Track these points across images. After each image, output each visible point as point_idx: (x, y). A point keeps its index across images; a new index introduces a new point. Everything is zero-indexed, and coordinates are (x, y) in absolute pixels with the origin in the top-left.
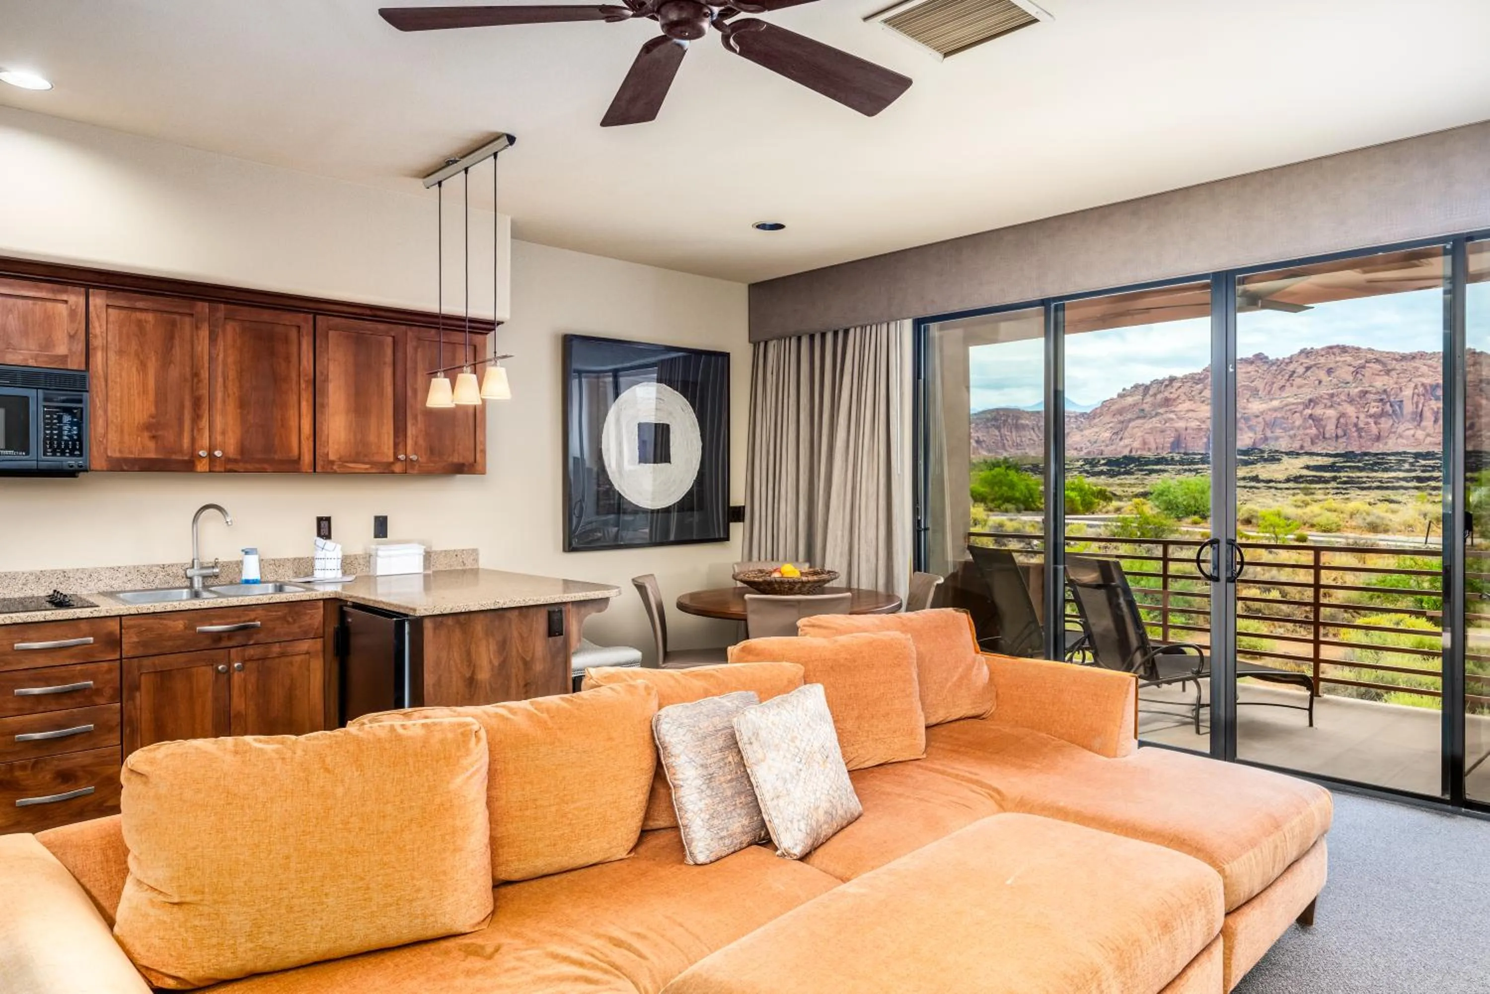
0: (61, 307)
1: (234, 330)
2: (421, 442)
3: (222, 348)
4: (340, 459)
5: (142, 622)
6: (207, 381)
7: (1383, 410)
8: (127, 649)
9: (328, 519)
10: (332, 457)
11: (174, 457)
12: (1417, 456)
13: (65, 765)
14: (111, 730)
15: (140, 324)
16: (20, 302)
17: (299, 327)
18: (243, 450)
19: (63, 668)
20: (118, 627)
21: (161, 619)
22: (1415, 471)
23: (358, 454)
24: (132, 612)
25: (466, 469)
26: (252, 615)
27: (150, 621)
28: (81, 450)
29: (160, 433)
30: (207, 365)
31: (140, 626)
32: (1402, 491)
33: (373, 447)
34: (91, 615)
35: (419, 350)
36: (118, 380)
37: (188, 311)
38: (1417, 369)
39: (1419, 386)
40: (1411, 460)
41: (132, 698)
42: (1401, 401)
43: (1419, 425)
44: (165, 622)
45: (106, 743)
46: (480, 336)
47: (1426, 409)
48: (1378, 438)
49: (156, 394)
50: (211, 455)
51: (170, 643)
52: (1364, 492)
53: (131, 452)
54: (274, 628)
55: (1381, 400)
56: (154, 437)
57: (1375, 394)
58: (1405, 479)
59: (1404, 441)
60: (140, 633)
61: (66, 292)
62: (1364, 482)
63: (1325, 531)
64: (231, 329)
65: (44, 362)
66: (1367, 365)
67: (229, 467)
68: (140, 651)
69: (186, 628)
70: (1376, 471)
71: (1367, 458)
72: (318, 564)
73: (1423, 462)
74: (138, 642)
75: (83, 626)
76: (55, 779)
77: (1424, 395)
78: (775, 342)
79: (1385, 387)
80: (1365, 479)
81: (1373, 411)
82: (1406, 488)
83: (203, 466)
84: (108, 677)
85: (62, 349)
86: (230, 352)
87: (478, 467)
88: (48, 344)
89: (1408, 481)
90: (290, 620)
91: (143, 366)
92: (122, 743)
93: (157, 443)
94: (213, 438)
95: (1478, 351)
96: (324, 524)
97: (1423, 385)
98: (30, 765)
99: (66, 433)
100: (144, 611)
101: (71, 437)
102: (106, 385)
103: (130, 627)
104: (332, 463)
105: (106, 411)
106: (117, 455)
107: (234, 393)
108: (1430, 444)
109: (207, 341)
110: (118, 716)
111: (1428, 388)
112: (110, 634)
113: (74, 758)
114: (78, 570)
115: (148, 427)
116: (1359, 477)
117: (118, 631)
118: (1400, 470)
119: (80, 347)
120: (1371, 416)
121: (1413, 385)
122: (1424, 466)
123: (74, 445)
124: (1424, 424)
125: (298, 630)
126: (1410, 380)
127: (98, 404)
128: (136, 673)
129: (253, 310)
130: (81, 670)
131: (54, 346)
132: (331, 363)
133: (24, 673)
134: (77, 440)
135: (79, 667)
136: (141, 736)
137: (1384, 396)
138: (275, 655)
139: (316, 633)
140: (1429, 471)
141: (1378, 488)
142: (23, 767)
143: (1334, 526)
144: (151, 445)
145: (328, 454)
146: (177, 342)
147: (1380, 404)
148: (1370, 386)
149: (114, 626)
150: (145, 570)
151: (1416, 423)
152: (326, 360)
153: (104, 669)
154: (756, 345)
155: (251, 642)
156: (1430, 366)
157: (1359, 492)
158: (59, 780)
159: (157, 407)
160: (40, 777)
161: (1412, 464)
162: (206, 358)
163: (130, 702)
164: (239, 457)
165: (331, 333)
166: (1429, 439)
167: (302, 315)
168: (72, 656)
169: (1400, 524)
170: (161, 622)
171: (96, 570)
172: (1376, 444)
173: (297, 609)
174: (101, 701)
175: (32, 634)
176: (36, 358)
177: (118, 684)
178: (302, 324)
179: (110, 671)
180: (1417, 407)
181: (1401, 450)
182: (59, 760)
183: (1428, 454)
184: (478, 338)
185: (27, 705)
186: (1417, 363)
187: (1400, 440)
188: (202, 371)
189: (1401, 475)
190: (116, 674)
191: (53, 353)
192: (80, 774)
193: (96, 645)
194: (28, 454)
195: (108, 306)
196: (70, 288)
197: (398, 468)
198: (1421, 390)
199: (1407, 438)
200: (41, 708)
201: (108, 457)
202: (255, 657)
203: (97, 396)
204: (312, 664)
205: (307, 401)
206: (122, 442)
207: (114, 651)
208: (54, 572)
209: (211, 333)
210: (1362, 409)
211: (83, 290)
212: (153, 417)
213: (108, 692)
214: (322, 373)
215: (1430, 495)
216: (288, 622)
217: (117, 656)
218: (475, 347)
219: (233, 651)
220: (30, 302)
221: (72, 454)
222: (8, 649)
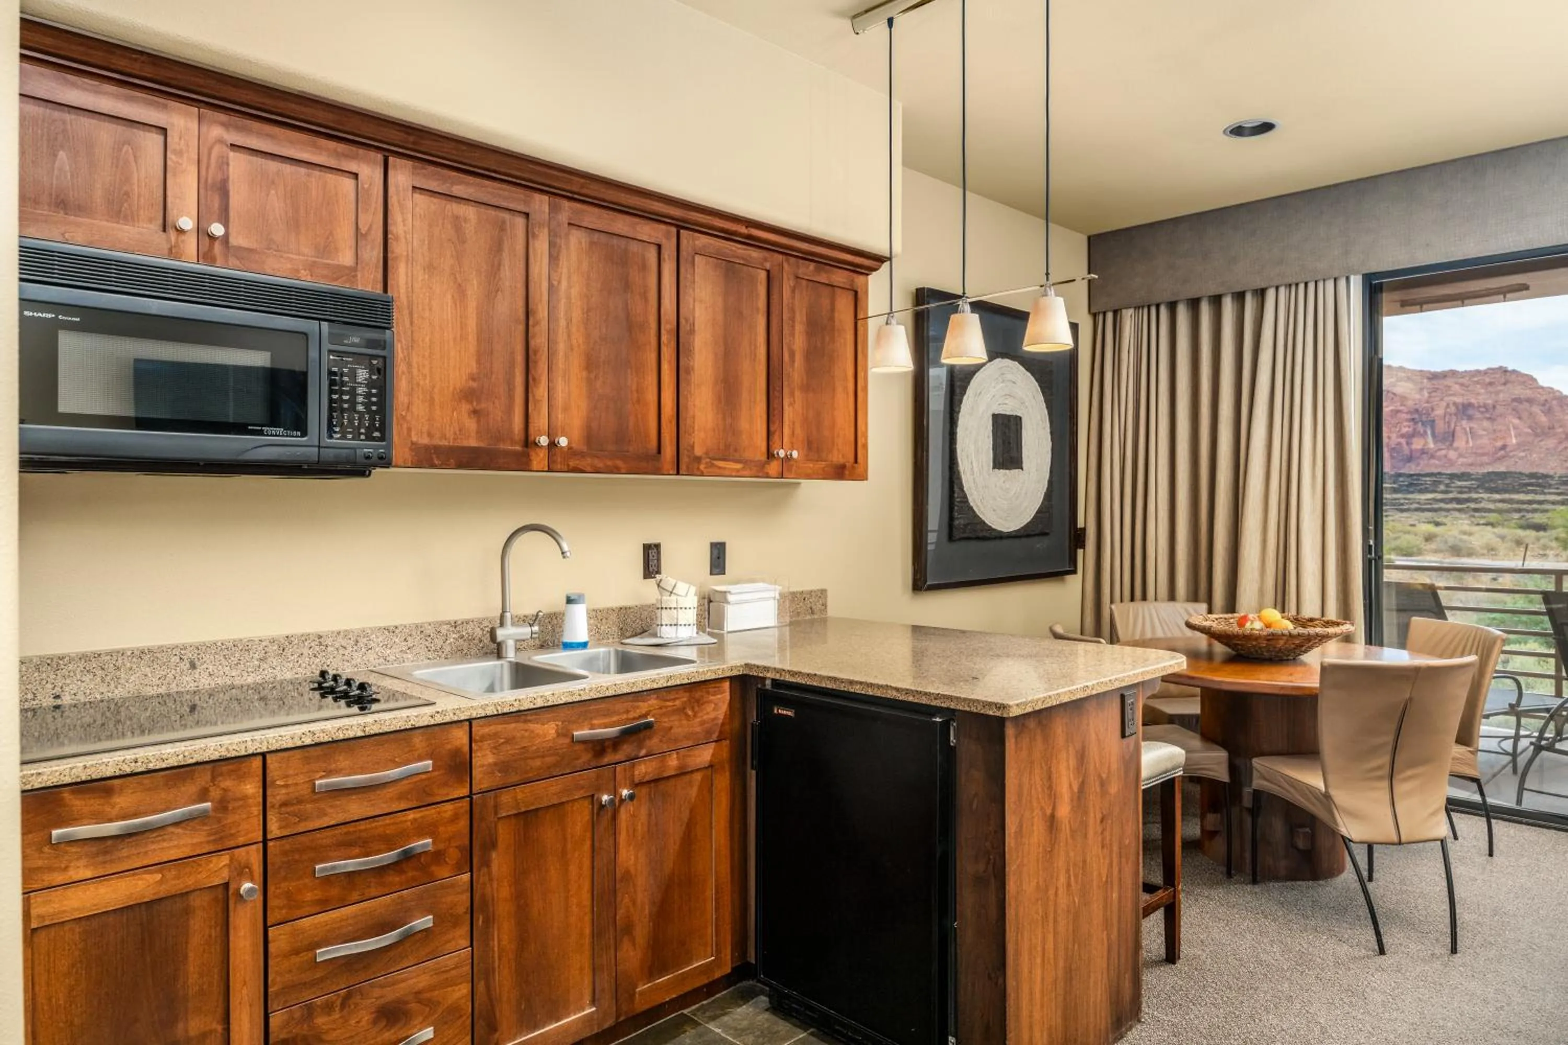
0: (348, 184)
1: (580, 243)
2: (798, 431)
3: (565, 271)
4: (707, 453)
5: (499, 728)
6: (544, 323)
7: (1415, 429)
8: (481, 780)
9: (657, 546)
10: (698, 451)
11: (502, 446)
12: (1453, 476)
13: (390, 995)
14: (456, 924)
15: (457, 223)
16: (287, 168)
17: (659, 246)
18: (590, 437)
19: (388, 820)
20: (466, 740)
21: (526, 721)
22: (1451, 492)
23: (727, 447)
24: (489, 713)
25: (847, 472)
26: (643, 707)
27: (512, 727)
28: (383, 429)
29: (483, 405)
30: (545, 297)
31: (496, 735)
32: (1444, 513)
33: (744, 437)
34: (432, 722)
35: (797, 291)
36: (427, 314)
37: (521, 208)
38: (1449, 387)
39: (1451, 405)
40: (1447, 481)
41: (487, 863)
42: (1433, 421)
43: (1451, 445)
44: (532, 726)
45: (450, 947)
46: (862, 278)
47: (1458, 428)
48: (1410, 459)
49: (479, 340)
50: (553, 445)
51: (538, 763)
52: (1405, 514)
53: (444, 437)
54: (671, 728)
55: (1413, 419)
56: (475, 412)
57: (1407, 413)
58: (1442, 501)
59: (1437, 462)
60: (496, 748)
61: (354, 157)
62: (1402, 504)
63: (1405, 555)
64: (576, 241)
65: (324, 277)
66: (1399, 384)
67: (572, 464)
68: (498, 779)
69: (559, 735)
70: (1412, 492)
71: (1401, 479)
72: (665, 617)
73: (1459, 483)
74: (495, 764)
75: (418, 741)
76: (375, 1022)
77: (1456, 414)
78: (1131, 311)
79: (1417, 407)
80: (1402, 501)
81: (1405, 430)
82: (1448, 510)
83: (539, 458)
84: (451, 829)
85: (346, 258)
86: (575, 278)
87: (859, 469)
88: (327, 247)
89: (1447, 503)
90: (690, 713)
91: (461, 291)
92: (472, 945)
93: (478, 422)
94: (553, 416)
95: (1510, 368)
96: (652, 553)
97: (1455, 404)
98: (338, 1003)
99: (360, 399)
100: (506, 710)
101: (367, 405)
102: (412, 323)
103: (483, 738)
104: (698, 459)
105: (409, 365)
106: (425, 441)
107: (579, 346)
108: (1462, 465)
109: (546, 260)
110: (466, 897)
111: (1460, 407)
112: (457, 752)
113: (403, 981)
114: (339, 633)
115: (467, 395)
116: (1395, 499)
117: (467, 748)
118: (1435, 492)
119: (373, 254)
120: (1403, 436)
121: (1444, 404)
122: (1461, 487)
123: (372, 420)
124: (1456, 445)
125: (698, 729)
126: (1442, 400)
127: (401, 355)
128: (492, 818)
129: (604, 213)
130: (415, 820)
131: (337, 250)
132: (697, 304)
133: (329, 833)
134: (376, 412)
135: (411, 815)
136: (499, 930)
137: (1416, 416)
138: (672, 773)
139: (721, 732)
140: (1465, 492)
141: (1417, 510)
142: (328, 1008)
143: (1415, 550)
144: (471, 424)
145: (693, 447)
146: (505, 254)
147: (1411, 424)
148: (1401, 405)
149: (460, 737)
150: (430, 630)
151: (1447, 443)
152: (691, 301)
153: (448, 814)
154: (1094, 316)
155: (643, 752)
156: (1462, 385)
157: (1400, 515)
158: (383, 1023)
159: (478, 362)
160: (353, 1022)
161: (1447, 485)
162: (545, 285)
163: (485, 870)
164: (585, 449)
165: (698, 258)
166: (1461, 460)
167: (663, 227)
168: (401, 797)
169: (1482, 548)
170: (525, 726)
171: (364, 633)
172: (1408, 465)
173: (698, 695)
174: (443, 872)
175: (343, 761)
176: (311, 267)
177: (467, 842)
178: (664, 242)
179: (455, 818)
180: (1449, 427)
181: (1436, 471)
182: (382, 986)
183: (1463, 474)
184: (860, 279)
185: (335, 892)
186: (1449, 382)
187: (1432, 461)
188: (540, 307)
189: (1439, 496)
190: (464, 823)
191: (335, 262)
192: (414, 1006)
193: (437, 773)
194: (304, 434)
195: (414, 187)
196: (361, 152)
197: (774, 467)
198: (1452, 409)
199: (1439, 459)
200: (355, 896)
201: (413, 443)
202: (647, 778)
203: (399, 341)
204: (716, 782)
205: (669, 362)
206: (431, 419)
207: (460, 781)
208: (305, 638)
209: (552, 245)
210: (1393, 429)
211: (380, 157)
212: (474, 380)
213: (453, 855)
214: (687, 320)
215: (1474, 517)
216: (687, 715)
217: (465, 791)
218: (856, 293)
219: (619, 768)
220: (302, 170)
221: (369, 438)
222: (305, 790)
